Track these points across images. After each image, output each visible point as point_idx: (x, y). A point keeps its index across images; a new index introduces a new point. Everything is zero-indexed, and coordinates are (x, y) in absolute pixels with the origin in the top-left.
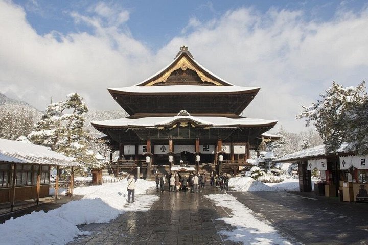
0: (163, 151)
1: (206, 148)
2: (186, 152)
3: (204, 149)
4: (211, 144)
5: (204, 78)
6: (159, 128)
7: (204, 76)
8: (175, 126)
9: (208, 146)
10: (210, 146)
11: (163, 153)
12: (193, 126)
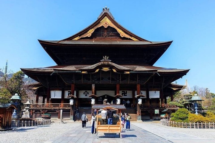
0: (86, 95)
1: (124, 93)
2: (107, 95)
3: (122, 94)
4: (129, 90)
5: (122, 34)
6: (83, 72)
7: (123, 32)
8: (97, 70)
9: (126, 92)
10: (128, 91)
11: (86, 97)
12: (114, 71)
